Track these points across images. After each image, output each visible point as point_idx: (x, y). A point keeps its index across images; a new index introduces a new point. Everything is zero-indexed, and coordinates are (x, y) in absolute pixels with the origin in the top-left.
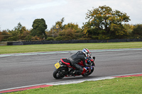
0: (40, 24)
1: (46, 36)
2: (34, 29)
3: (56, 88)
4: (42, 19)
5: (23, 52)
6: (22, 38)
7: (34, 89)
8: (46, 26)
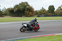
0: (52, 8)
1: (54, 13)
2: (49, 10)
3: (59, 36)
4: (53, 6)
5: (44, 20)
6: (44, 14)
7: (49, 36)
8: (54, 9)
